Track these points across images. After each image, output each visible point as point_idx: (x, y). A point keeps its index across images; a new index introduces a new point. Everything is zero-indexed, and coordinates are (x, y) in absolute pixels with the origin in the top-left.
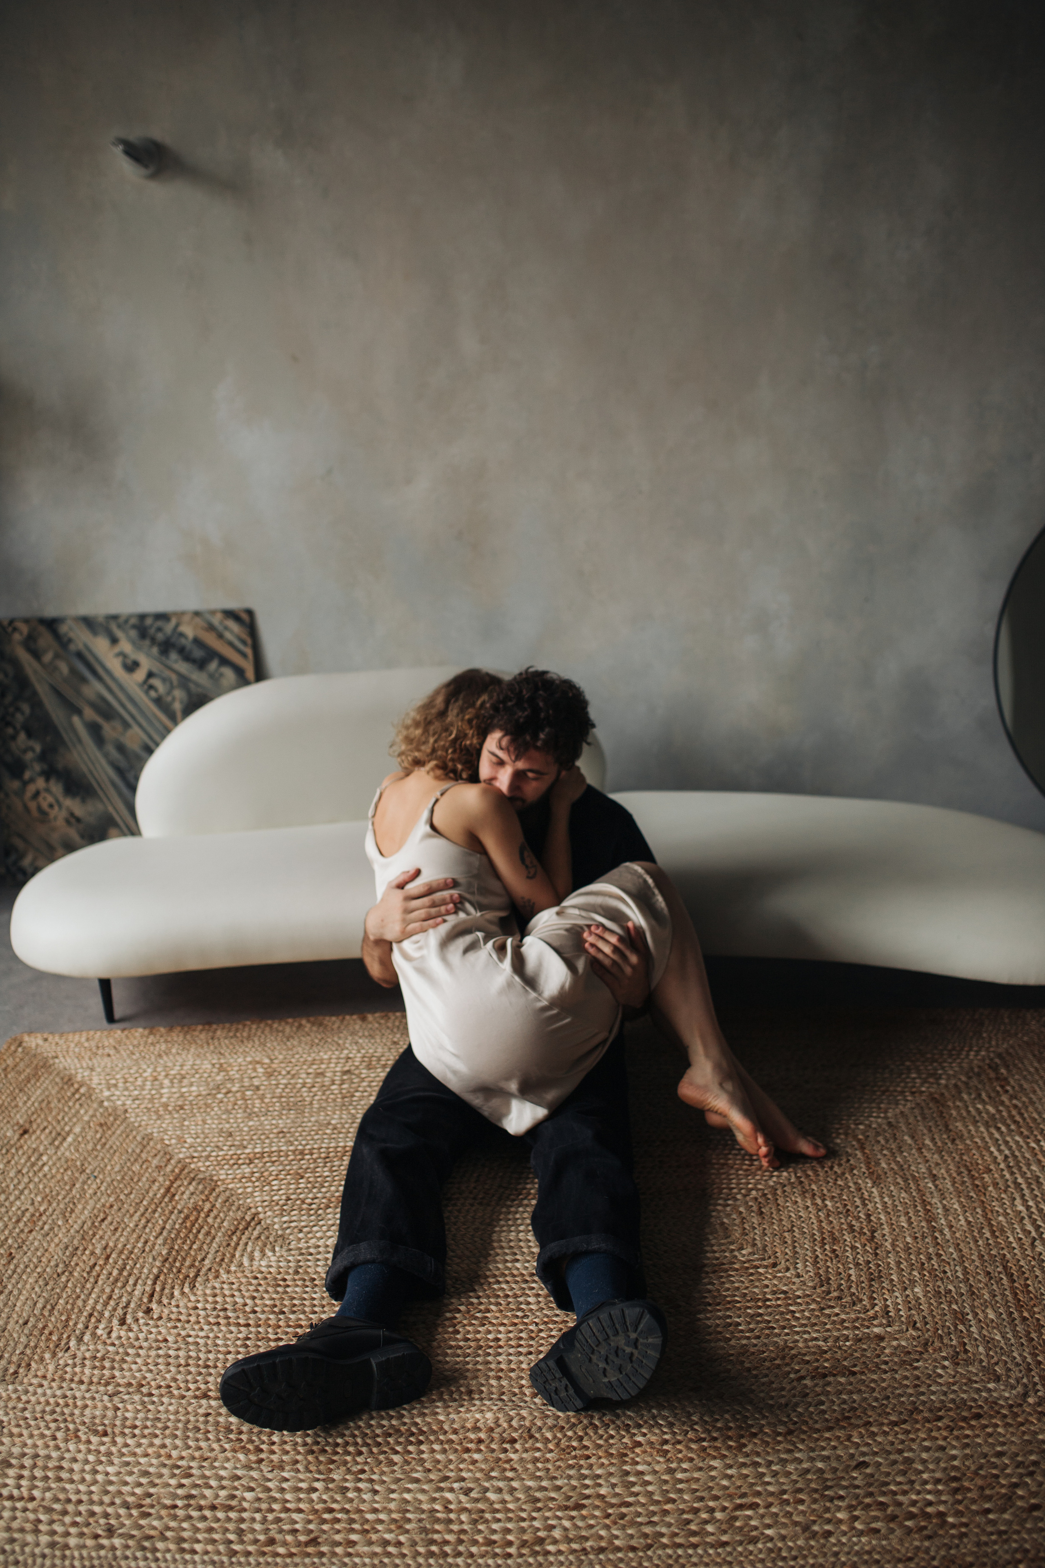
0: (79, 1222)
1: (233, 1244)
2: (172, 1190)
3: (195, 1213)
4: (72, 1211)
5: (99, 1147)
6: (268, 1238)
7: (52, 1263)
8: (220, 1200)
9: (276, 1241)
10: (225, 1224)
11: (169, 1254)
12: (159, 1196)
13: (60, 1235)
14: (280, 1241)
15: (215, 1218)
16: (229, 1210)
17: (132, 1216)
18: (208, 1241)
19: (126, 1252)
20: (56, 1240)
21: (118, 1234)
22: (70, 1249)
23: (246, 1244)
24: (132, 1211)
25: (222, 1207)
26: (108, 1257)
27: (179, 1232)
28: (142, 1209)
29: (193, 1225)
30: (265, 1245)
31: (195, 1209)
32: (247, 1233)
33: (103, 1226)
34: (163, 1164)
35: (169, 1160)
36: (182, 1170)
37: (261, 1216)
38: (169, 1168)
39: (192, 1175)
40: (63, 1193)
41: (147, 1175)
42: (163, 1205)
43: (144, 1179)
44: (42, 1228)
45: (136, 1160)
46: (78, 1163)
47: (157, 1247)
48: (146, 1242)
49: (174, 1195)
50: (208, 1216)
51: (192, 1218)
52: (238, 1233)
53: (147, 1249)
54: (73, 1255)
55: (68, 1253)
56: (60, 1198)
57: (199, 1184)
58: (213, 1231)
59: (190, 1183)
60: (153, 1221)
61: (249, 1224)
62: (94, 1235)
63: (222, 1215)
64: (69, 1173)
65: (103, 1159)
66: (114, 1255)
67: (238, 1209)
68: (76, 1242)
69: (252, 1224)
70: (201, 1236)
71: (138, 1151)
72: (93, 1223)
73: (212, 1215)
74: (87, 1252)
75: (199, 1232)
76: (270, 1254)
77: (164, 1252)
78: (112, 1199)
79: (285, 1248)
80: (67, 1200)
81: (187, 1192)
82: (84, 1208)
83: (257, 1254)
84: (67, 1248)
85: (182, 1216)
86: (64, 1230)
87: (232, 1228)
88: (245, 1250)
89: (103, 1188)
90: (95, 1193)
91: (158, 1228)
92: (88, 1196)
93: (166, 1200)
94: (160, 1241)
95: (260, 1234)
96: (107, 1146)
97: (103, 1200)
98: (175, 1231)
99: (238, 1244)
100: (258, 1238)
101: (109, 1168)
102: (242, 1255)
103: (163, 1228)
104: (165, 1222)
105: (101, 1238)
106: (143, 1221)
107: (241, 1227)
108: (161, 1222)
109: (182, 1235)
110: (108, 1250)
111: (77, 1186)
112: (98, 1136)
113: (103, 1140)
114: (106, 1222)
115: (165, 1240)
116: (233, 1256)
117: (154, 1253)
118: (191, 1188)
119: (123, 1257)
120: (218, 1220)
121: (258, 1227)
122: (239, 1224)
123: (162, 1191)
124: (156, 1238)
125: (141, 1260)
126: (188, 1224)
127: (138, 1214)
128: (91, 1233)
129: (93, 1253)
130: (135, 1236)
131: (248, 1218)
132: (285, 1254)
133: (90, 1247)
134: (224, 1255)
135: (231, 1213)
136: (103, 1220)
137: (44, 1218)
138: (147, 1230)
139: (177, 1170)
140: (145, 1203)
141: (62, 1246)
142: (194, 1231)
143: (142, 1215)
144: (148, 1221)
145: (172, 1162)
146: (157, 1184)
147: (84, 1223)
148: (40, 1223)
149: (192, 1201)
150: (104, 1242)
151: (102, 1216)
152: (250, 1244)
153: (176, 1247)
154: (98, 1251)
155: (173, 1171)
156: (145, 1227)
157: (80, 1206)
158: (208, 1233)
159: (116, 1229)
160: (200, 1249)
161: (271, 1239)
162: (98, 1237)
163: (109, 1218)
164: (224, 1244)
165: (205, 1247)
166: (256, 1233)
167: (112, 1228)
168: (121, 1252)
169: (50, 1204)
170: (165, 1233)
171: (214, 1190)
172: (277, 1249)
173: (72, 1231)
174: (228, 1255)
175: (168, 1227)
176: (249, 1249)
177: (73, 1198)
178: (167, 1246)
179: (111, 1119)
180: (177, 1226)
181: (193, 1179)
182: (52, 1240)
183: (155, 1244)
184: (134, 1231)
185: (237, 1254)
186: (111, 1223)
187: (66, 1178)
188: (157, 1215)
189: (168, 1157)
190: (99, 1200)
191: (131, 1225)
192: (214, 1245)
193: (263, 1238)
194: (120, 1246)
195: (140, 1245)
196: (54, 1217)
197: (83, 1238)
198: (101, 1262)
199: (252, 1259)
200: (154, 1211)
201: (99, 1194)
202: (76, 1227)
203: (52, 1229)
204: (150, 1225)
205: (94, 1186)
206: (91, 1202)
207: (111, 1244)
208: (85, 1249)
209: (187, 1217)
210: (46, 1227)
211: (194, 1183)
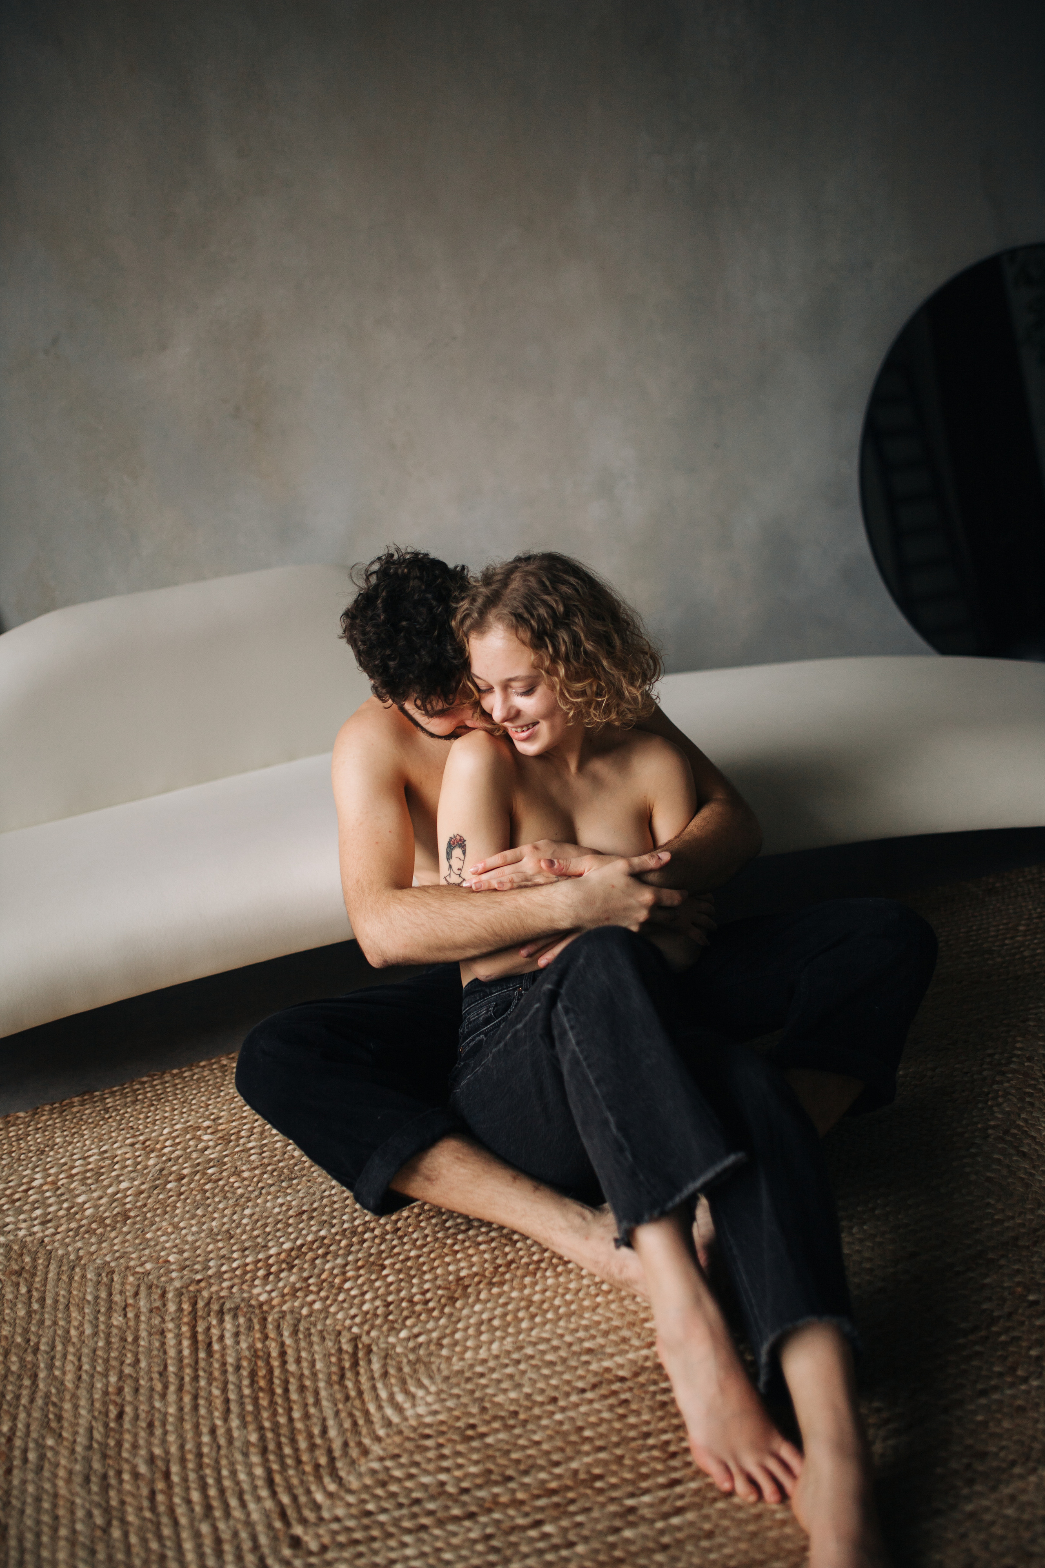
0: (81, 1431)
1: (353, 1394)
2: (200, 1337)
3: (260, 1363)
4: (59, 1418)
5: (36, 1306)
6: (400, 1369)
7: (80, 1514)
8: (286, 1333)
9: (415, 1371)
10: (319, 1366)
11: (262, 1438)
12: (186, 1352)
13: (63, 1462)
14: (421, 1369)
15: (298, 1361)
16: (311, 1344)
17: (163, 1396)
18: (311, 1400)
19: (190, 1457)
20: (62, 1473)
21: (158, 1432)
22: (94, 1479)
23: (374, 1388)
24: (159, 1387)
25: (297, 1341)
26: (167, 1475)
27: (256, 1401)
28: (172, 1378)
29: (271, 1382)
30: (403, 1382)
31: (255, 1354)
32: (362, 1371)
33: (127, 1426)
34: (158, 1304)
35: (163, 1294)
36: (194, 1304)
37: (365, 1339)
38: (172, 1307)
39: (215, 1307)
40: (25, 1392)
41: (143, 1326)
42: (202, 1364)
43: (143, 1334)
44: (25, 1460)
45: (110, 1309)
46: (19, 1340)
47: (236, 1434)
48: (213, 1431)
49: (210, 1345)
50: (284, 1363)
51: (262, 1373)
52: (349, 1374)
53: (222, 1441)
54: (105, 1487)
55: (95, 1488)
56: (24, 1401)
57: (235, 1317)
58: (308, 1383)
59: (221, 1321)
60: (202, 1393)
61: (355, 1354)
62: (119, 1444)
63: (304, 1354)
64: (14, 1359)
65: (55, 1323)
66: (175, 1469)
67: (323, 1339)
68: (96, 1465)
69: (361, 1354)
70: (294, 1396)
71: (103, 1295)
72: (106, 1425)
73: (290, 1358)
74: (126, 1477)
75: (286, 1390)
76: (420, 1393)
77: (253, 1438)
78: (113, 1379)
79: (438, 1378)
80: (40, 1402)
81: (228, 1335)
82: (76, 1407)
83: (400, 1398)
84: (87, 1480)
85: (245, 1373)
86: (65, 1452)
87: (334, 1369)
88: (377, 1397)
89: (86, 1367)
90: (80, 1378)
91: (218, 1402)
92: (70, 1385)
93: (202, 1355)
94: (235, 1423)
95: (385, 1365)
96: (49, 1302)
97: (99, 1385)
98: (247, 1400)
99: (360, 1393)
100: (385, 1374)
101: (73, 1332)
102: (380, 1408)
103: (227, 1401)
104: (224, 1390)
105: (135, 1446)
106: (187, 1399)
107: (347, 1365)
108: (216, 1392)
109: (264, 1402)
110: (160, 1463)
111: (42, 1375)
112: (23, 1290)
113: (35, 1294)
114: (127, 1418)
115: (242, 1417)
116: (367, 1413)
117: (237, 1444)
118: (228, 1325)
119: (191, 1465)
120: (305, 1364)
121: (374, 1359)
122: (340, 1360)
123: (186, 1343)
124: (226, 1419)
125: (224, 1462)
126: (262, 1383)
127: (172, 1388)
128: (112, 1443)
129: (136, 1476)
130: (188, 1426)
131: (347, 1347)
132: (444, 1387)
133: (126, 1467)
134: (351, 1415)
135: (316, 1348)
136: (120, 1415)
137: (18, 1443)
138: (202, 1411)
139: (186, 1306)
140: (171, 1369)
141: (78, 1479)
142: (279, 1391)
143: (180, 1388)
144: (195, 1397)
145: (170, 1295)
146: (170, 1335)
147: (90, 1429)
148: (17, 1453)
149: (244, 1345)
150: (143, 1452)
151: (113, 1412)
152: (379, 1385)
153: (267, 1424)
154: (143, 1469)
155: (180, 1310)
156: (195, 1407)
157: (67, 1406)
158: (302, 1389)
159: (151, 1425)
160: (307, 1416)
161: (407, 1369)
162: (127, 1445)
163: (128, 1409)
164: (339, 1396)
165: (312, 1410)
166: (376, 1366)
167: (143, 1424)
168: (183, 1461)
169: (14, 1418)
170: (234, 1407)
171: (265, 1319)
172: (426, 1381)
173: (79, 1449)
174: (357, 1414)
175: (232, 1396)
176: (383, 1394)
177: (47, 1395)
178: (251, 1427)
179: (27, 1259)
180: (247, 1391)
181: (221, 1313)
182: (55, 1476)
183: (229, 1431)
184: (181, 1419)
185: (372, 1408)
186: (136, 1417)
187: (14, 1368)
188: (202, 1383)
189: (159, 1291)
190: (92, 1386)
191: (172, 1410)
192: (325, 1403)
193: (392, 1371)
194: (173, 1449)
195: (206, 1439)
196: (34, 1435)
197: (104, 1456)
198: (160, 1485)
199: (399, 1409)
200: (196, 1378)
201: (85, 1377)
202: (81, 1440)
203: (42, 1457)
204: (201, 1402)
205: (69, 1367)
206: (83, 1393)
207: (157, 1451)
208: (119, 1473)
209: (253, 1374)
210: (32, 1456)
211: (228, 1318)
